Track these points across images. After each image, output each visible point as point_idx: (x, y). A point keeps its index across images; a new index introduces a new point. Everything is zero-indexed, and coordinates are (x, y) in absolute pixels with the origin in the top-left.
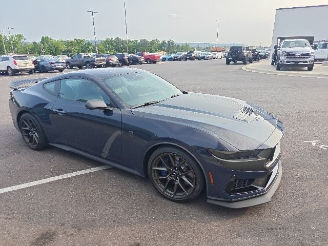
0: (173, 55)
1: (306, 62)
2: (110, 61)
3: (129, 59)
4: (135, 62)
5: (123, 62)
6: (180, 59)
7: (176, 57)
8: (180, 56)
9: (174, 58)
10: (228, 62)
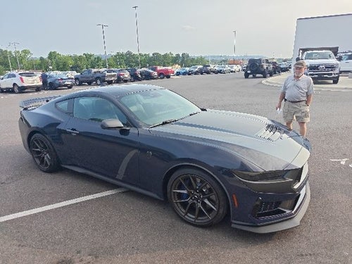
0: (188, 69)
1: (331, 74)
2: (122, 77)
3: (141, 74)
4: (148, 77)
5: (134, 77)
6: (195, 73)
7: (192, 71)
9: (189, 72)
10: (247, 76)
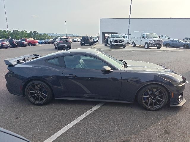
0: (44, 41)
1: (123, 44)
2: (4, 45)
3: (17, 43)
4: (21, 45)
5: (13, 45)
6: (49, 43)
7: (47, 42)
8: (49, 41)
9: (45, 42)
10: (82, 44)
